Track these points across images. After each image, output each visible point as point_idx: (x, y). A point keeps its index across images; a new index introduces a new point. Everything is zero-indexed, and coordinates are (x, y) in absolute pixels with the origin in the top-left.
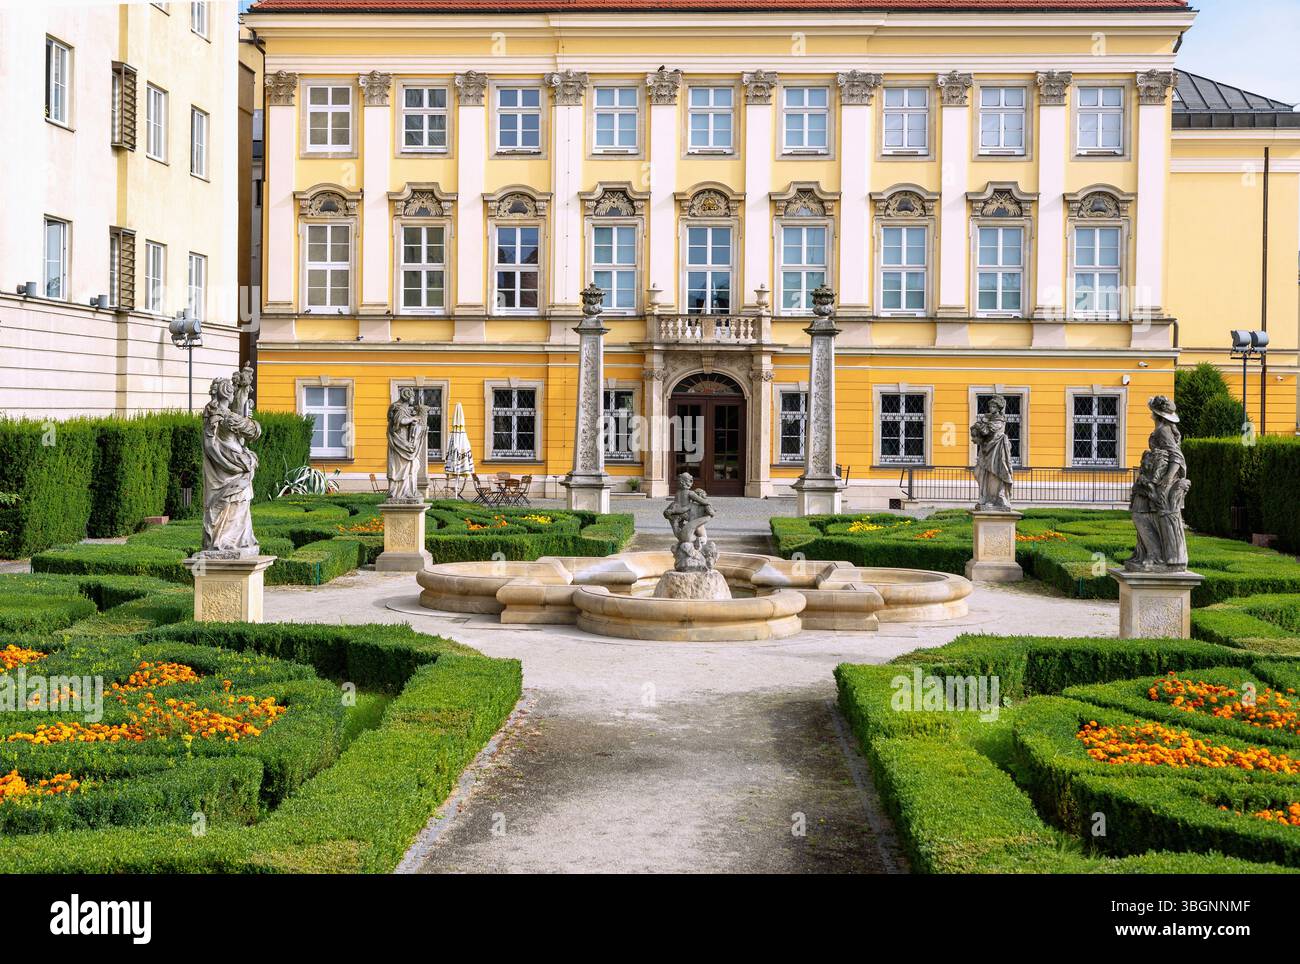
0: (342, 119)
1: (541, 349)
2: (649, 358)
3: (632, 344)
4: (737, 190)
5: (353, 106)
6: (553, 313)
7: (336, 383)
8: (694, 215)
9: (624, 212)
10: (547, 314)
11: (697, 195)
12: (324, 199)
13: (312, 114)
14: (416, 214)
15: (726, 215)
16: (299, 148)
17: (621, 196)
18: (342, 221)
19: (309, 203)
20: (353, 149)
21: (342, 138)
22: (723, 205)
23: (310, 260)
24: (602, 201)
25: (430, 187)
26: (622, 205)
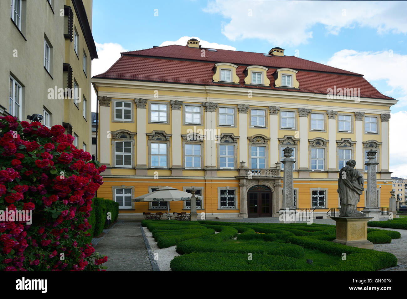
0: (128, 112)
1: (203, 178)
2: (241, 181)
3: (235, 177)
4: (268, 137)
5: (132, 108)
6: (207, 168)
7: (127, 187)
8: (253, 143)
9: (230, 142)
10: (205, 168)
11: (255, 138)
12: (122, 134)
13: (116, 109)
14: (156, 140)
15: (264, 143)
16: (112, 119)
17: (229, 137)
18: (129, 141)
19: (116, 135)
20: (132, 120)
21: (128, 117)
22: (263, 140)
23: (116, 152)
24: (223, 138)
25: (162, 132)
26: (230, 140)
